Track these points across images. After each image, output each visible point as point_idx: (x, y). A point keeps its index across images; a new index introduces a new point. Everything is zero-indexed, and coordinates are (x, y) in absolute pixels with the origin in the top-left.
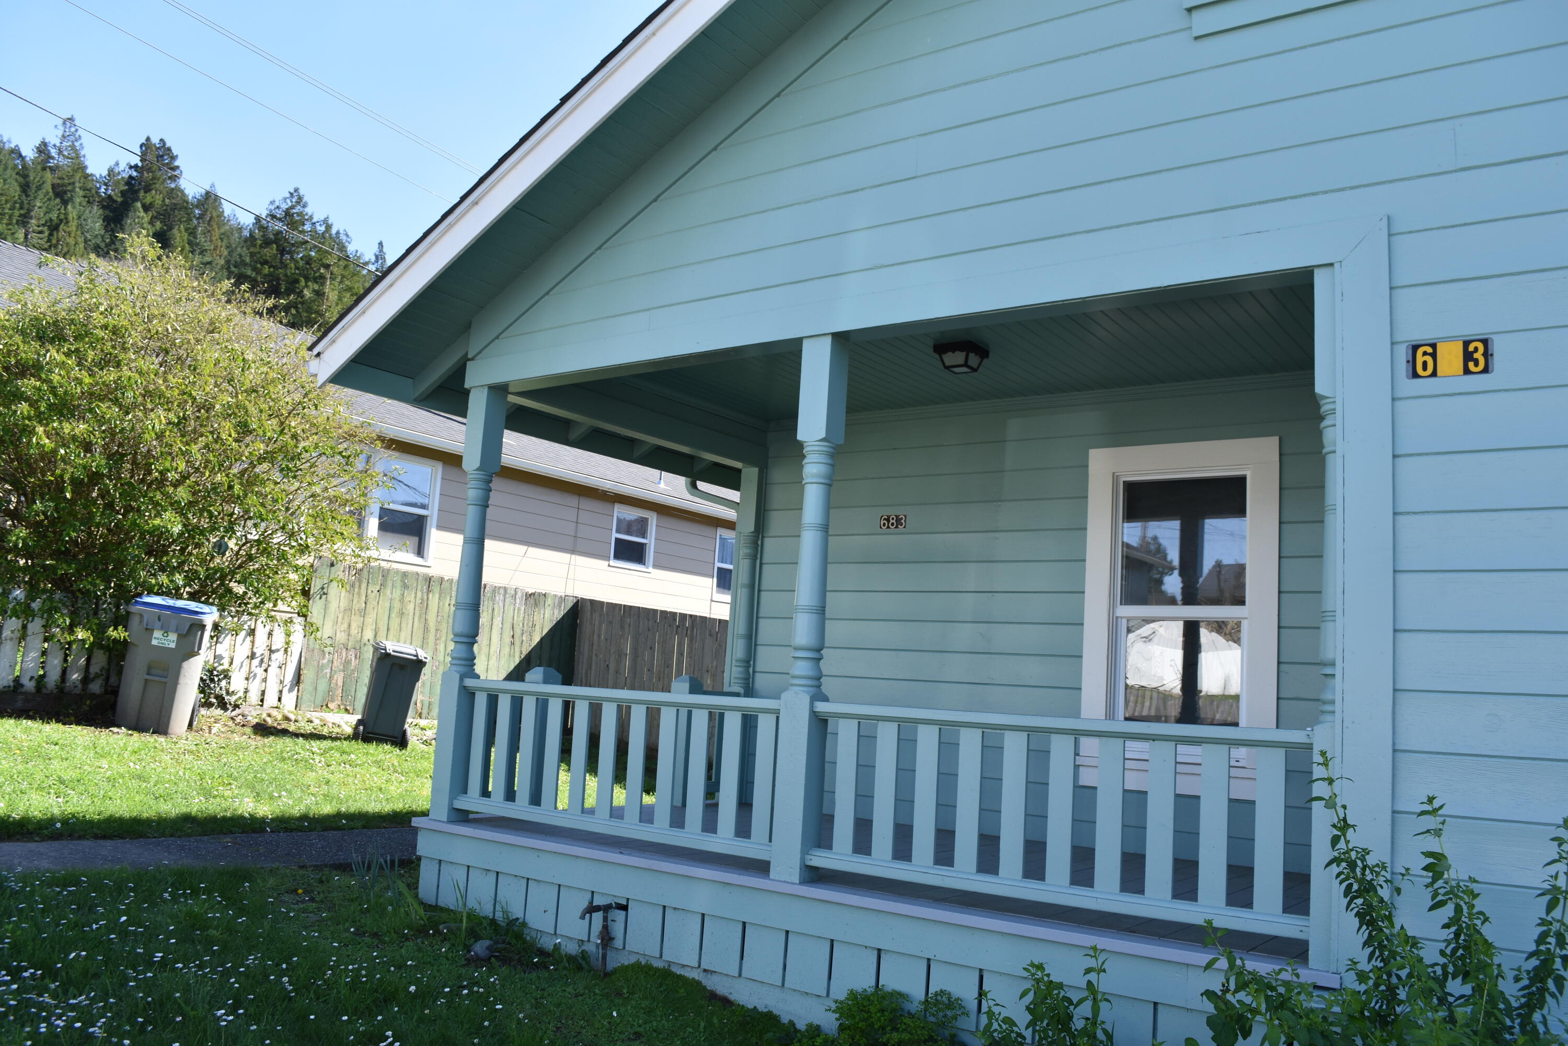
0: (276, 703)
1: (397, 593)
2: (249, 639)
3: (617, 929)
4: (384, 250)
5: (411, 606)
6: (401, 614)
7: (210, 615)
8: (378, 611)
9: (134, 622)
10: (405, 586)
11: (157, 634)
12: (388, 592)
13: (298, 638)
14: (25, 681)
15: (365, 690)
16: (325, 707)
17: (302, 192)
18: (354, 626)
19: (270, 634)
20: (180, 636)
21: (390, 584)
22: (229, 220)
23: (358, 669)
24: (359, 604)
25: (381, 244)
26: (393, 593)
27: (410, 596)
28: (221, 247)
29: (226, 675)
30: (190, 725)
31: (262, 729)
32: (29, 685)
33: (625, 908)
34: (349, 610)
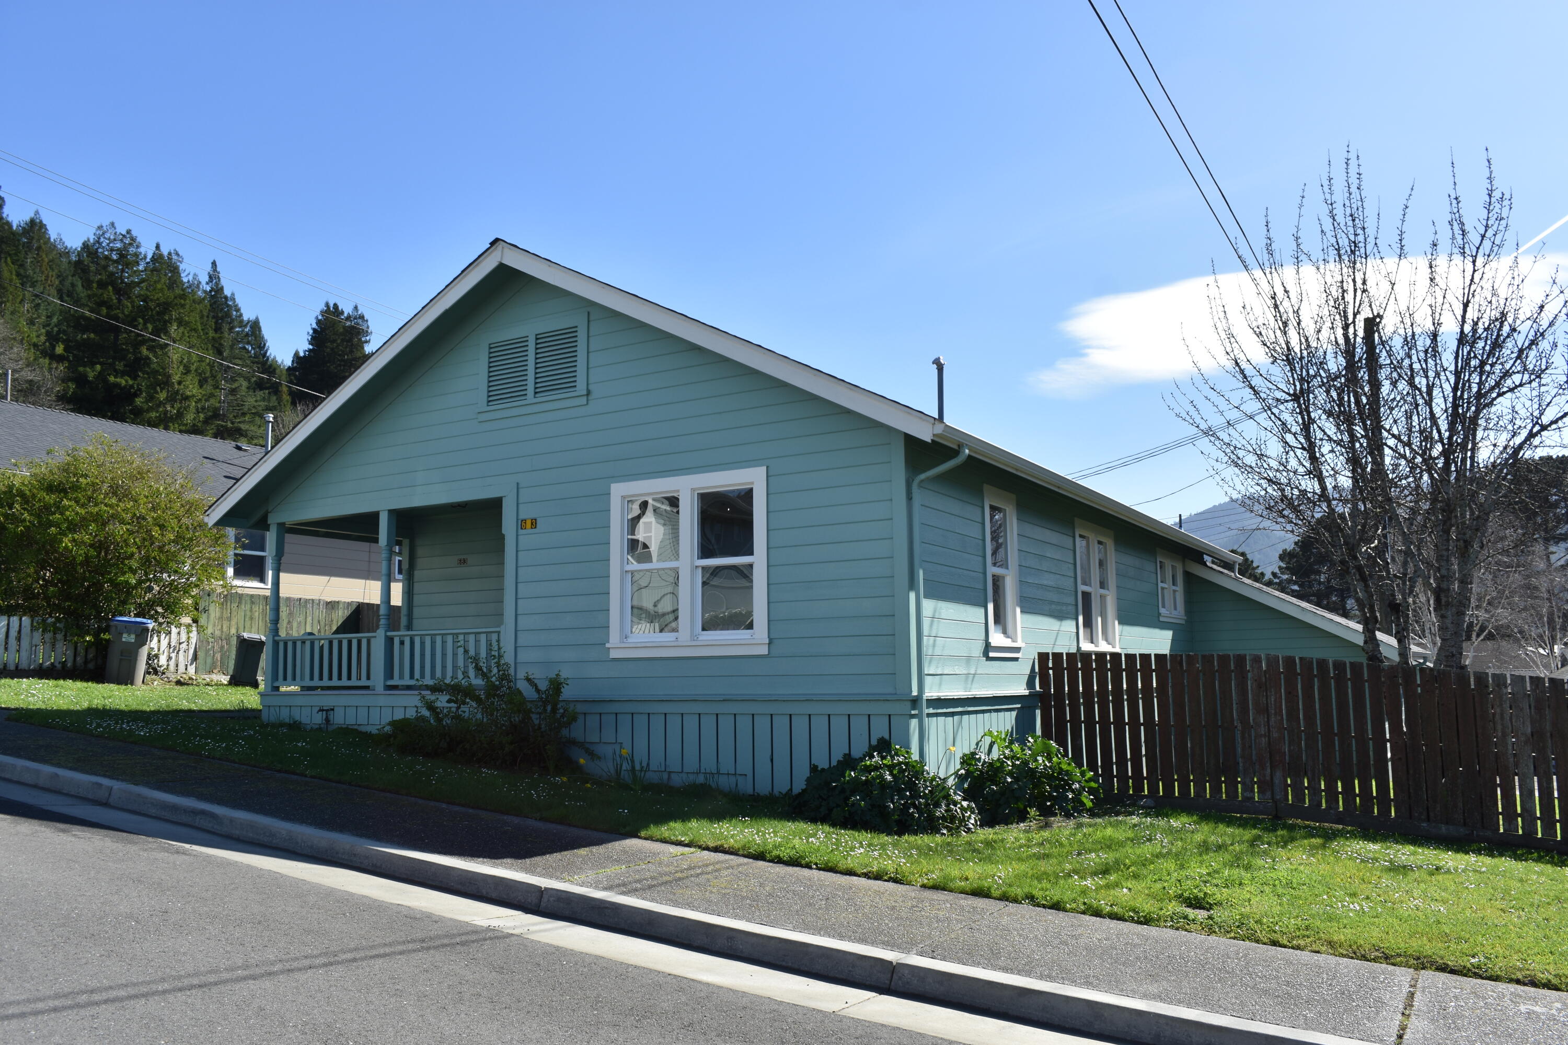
0: (184, 671)
1: (248, 606)
2: (167, 637)
3: (331, 717)
4: (218, 269)
5: (257, 614)
6: (251, 618)
7: (151, 625)
8: (238, 617)
9: (113, 629)
10: (252, 603)
11: (125, 635)
12: (243, 607)
13: (194, 635)
14: (57, 664)
15: (233, 662)
16: (211, 672)
17: (134, 233)
18: (224, 627)
19: (179, 633)
20: (137, 636)
21: (243, 602)
22: (55, 246)
23: (229, 650)
24: (226, 614)
25: (214, 264)
26: (245, 607)
27: (255, 608)
28: (52, 276)
29: (157, 656)
30: (143, 682)
31: (179, 683)
32: (59, 666)
33: (333, 710)
34: (221, 618)
